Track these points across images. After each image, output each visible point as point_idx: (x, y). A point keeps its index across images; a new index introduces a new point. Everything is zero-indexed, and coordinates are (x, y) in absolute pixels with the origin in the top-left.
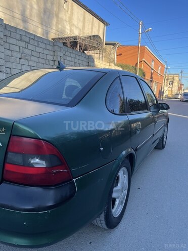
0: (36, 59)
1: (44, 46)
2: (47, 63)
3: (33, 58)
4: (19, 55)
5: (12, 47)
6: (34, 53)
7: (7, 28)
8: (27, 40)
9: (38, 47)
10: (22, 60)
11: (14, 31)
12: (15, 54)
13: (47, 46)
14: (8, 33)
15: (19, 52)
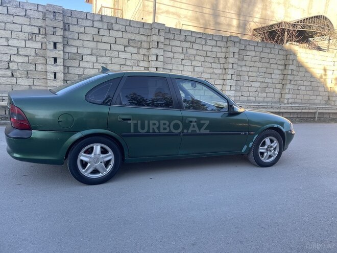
0: (202, 59)
1: (214, 43)
2: (217, 61)
3: (198, 58)
4: (182, 56)
5: (175, 49)
6: (199, 53)
7: (171, 32)
8: (193, 39)
9: (206, 45)
10: (184, 61)
11: (178, 33)
12: (176, 56)
13: (218, 42)
14: (171, 36)
15: (182, 53)
